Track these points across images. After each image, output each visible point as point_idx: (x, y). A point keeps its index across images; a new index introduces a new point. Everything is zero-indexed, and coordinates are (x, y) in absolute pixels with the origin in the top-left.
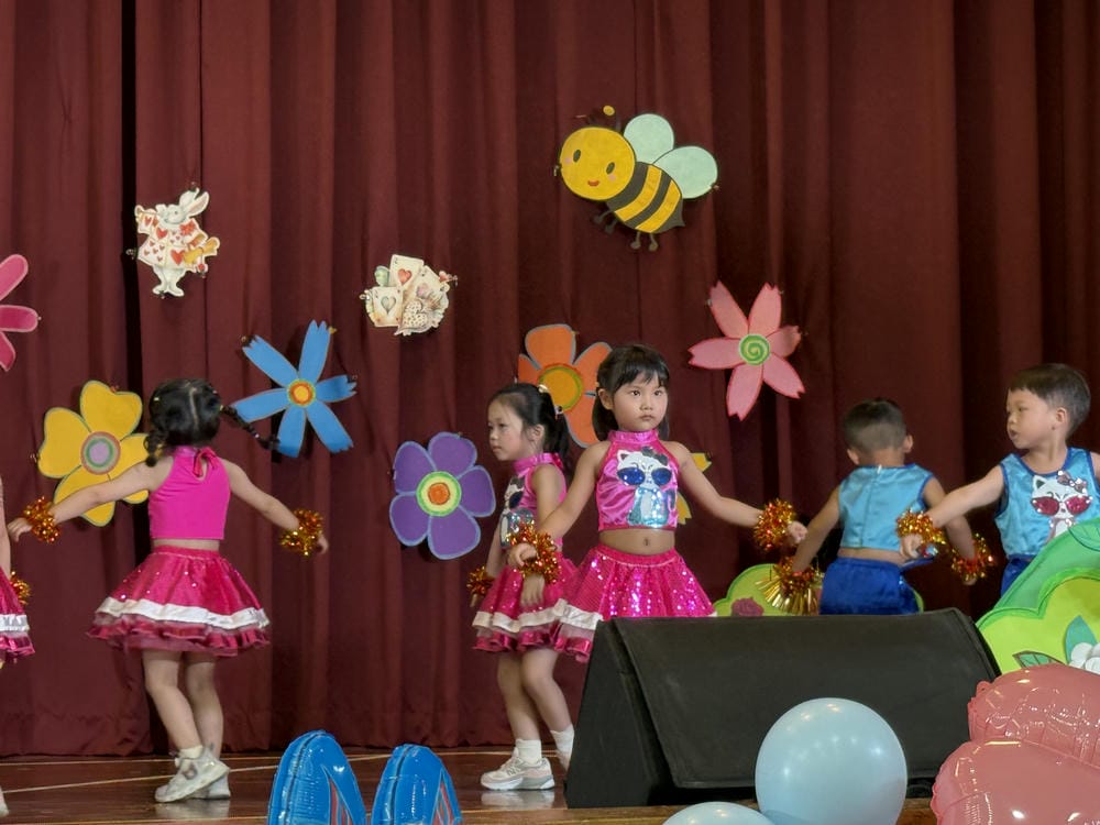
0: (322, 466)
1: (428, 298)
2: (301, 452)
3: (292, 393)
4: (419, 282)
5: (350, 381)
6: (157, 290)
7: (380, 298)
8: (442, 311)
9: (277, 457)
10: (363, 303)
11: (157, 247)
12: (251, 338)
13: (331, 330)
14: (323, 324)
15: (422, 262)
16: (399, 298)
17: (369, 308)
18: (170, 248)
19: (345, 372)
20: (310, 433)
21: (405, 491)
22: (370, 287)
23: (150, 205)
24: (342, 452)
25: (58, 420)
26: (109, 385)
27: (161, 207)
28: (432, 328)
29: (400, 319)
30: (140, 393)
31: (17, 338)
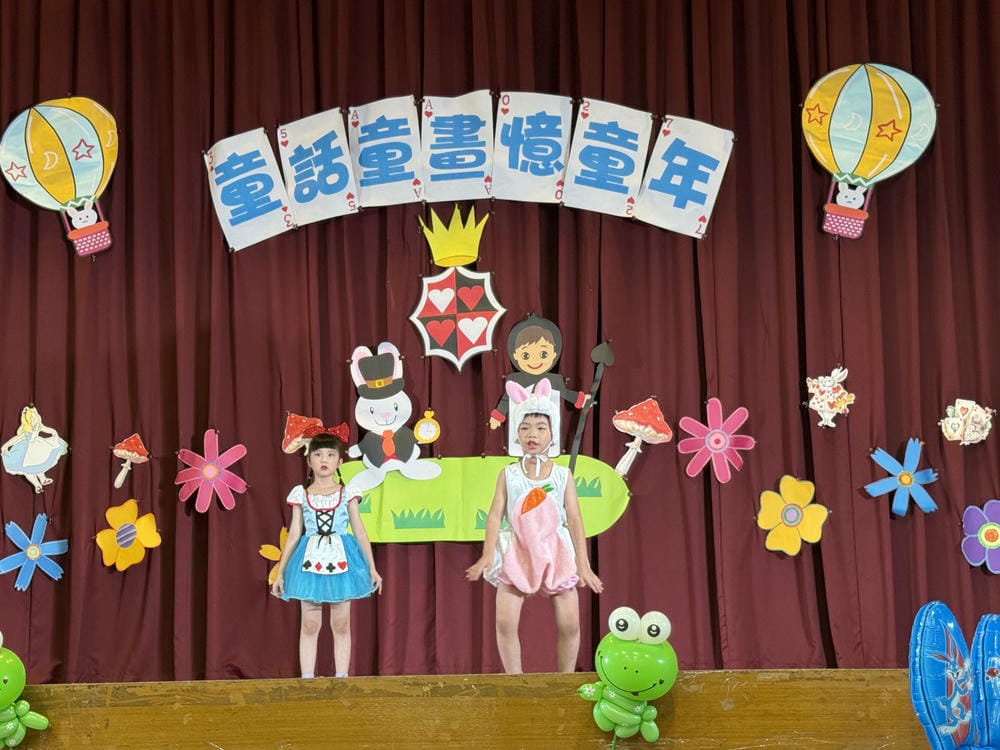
0: (920, 521)
1: (979, 423)
2: (907, 513)
3: (900, 479)
4: (973, 414)
5: (934, 472)
6: (820, 424)
7: (951, 423)
8: (988, 430)
9: (893, 516)
10: (940, 427)
11: (819, 400)
12: (875, 449)
13: (922, 443)
14: (917, 440)
15: (974, 403)
16: (962, 423)
17: (944, 430)
18: (828, 400)
19: (931, 467)
20: (912, 502)
21: (970, 534)
22: (944, 418)
23: (815, 377)
24: (931, 512)
25: (767, 497)
26: (795, 477)
27: (821, 378)
28: (982, 441)
29: (963, 436)
30: (813, 481)
31: (744, 453)
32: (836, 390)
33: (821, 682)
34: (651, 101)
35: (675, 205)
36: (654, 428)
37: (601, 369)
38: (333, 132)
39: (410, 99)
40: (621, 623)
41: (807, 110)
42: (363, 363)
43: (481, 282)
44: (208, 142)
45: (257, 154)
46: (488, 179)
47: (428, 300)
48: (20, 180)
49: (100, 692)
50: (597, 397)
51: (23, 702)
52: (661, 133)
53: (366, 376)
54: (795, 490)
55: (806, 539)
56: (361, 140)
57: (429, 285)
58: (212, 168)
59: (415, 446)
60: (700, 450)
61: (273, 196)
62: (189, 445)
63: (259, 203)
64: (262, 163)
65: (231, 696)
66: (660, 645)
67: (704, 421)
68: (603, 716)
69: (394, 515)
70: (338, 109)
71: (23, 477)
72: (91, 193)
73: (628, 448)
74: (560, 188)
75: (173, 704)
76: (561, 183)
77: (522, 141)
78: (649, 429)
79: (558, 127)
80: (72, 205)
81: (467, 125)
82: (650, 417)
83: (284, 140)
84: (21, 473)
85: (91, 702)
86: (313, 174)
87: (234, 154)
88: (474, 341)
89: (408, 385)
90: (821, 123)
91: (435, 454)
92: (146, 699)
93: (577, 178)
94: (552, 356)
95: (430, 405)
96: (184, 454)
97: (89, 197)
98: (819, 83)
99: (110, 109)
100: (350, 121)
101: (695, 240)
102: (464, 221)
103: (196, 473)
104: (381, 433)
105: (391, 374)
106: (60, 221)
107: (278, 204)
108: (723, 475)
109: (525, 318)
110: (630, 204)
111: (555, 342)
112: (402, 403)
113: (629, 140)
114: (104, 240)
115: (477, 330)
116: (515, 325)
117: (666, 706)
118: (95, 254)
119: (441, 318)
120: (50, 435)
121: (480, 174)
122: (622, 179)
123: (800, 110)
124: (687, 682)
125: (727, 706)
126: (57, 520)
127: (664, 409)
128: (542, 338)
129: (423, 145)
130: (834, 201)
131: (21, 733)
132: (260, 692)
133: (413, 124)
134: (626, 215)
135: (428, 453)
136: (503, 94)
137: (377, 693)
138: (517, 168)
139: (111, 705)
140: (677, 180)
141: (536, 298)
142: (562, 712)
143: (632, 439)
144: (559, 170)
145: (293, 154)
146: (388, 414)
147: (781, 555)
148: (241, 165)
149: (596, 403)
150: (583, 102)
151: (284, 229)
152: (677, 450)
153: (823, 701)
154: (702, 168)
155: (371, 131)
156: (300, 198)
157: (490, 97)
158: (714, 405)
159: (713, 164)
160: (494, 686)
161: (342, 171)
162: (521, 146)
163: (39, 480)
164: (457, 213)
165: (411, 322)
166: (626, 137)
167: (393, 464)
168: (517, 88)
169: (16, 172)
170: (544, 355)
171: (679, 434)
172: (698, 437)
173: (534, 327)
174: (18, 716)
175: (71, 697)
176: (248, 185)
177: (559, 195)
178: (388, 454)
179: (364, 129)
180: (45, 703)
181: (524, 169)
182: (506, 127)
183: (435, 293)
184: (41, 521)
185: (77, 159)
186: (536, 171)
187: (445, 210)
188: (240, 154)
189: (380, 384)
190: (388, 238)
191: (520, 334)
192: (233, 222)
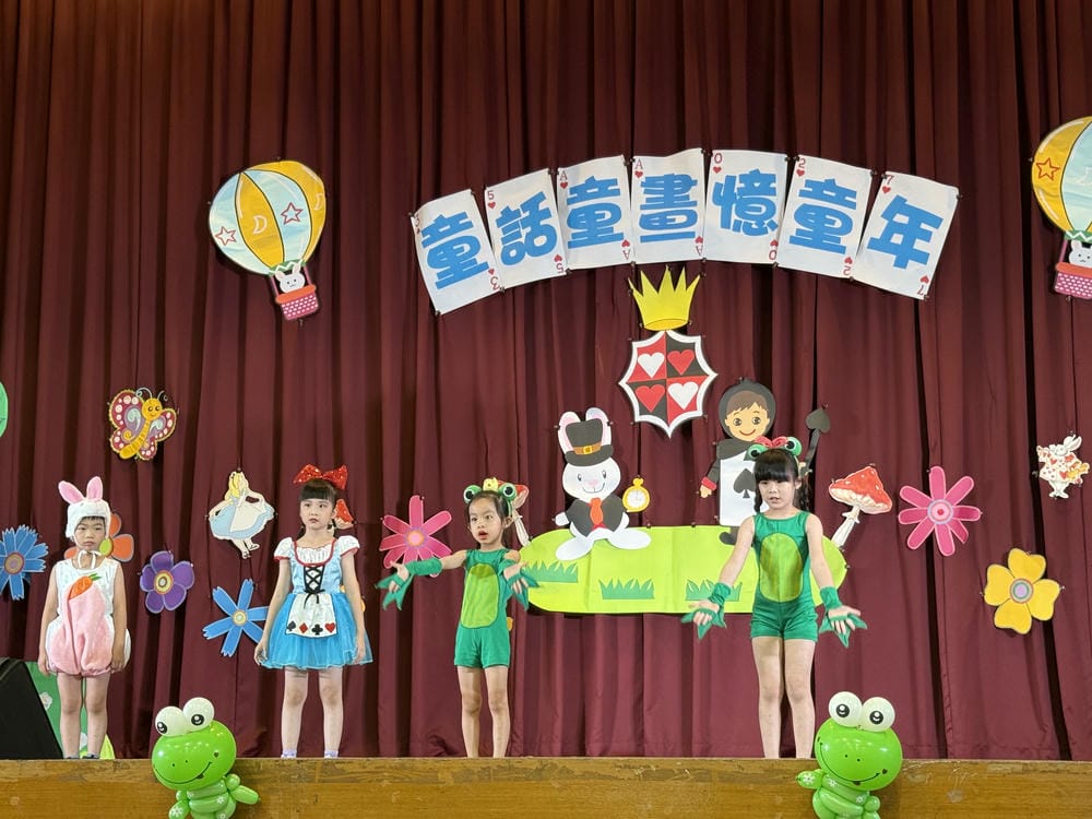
6: (1051, 495)
11: (1050, 469)
18: (1060, 470)
23: (1046, 445)
25: (995, 572)
26: (1026, 551)
27: (1052, 446)
30: (1044, 556)
31: (969, 525)
32: (1069, 459)
33: (1057, 777)
34: (871, 158)
35: (895, 265)
36: (873, 497)
37: (816, 435)
38: (541, 193)
39: (620, 160)
40: (842, 708)
41: (1037, 164)
42: (570, 429)
43: (692, 346)
44: (415, 206)
45: (464, 215)
46: (700, 240)
47: (638, 364)
48: (230, 245)
49: (309, 767)
50: (812, 465)
51: (234, 775)
52: (881, 191)
53: (574, 442)
54: (1025, 564)
55: (1036, 616)
56: (570, 202)
57: (638, 349)
58: (419, 231)
59: (624, 514)
60: (922, 521)
61: (480, 258)
62: (394, 510)
63: (465, 265)
64: (470, 225)
65: (439, 775)
66: (884, 732)
67: (926, 490)
68: (823, 805)
69: (601, 583)
70: (547, 170)
71: (230, 541)
72: (299, 256)
73: (845, 518)
74: (774, 248)
75: (381, 781)
76: (775, 243)
77: (735, 200)
78: (867, 498)
79: (773, 185)
80: (280, 269)
81: (678, 185)
82: (868, 486)
83: (491, 201)
84: (228, 538)
85: (300, 776)
86: (521, 236)
87: (441, 217)
88: (684, 407)
89: (616, 452)
90: (1052, 178)
91: (644, 523)
92: (353, 775)
93: (791, 237)
94: (765, 422)
95: (639, 473)
96: (389, 520)
97: (297, 261)
98: (1051, 136)
99: (318, 172)
100: (559, 183)
101: (916, 300)
102: (675, 284)
103: (401, 540)
104: (588, 501)
105: (600, 440)
106: (268, 285)
107: (484, 266)
108: (946, 547)
109: (737, 383)
110: (848, 264)
111: (768, 408)
112: (611, 471)
113: (847, 198)
114: (312, 305)
115: (687, 395)
116: (726, 390)
117: (889, 796)
118: (302, 318)
119: (650, 383)
120: (257, 500)
121: (691, 235)
122: (839, 239)
123: (1031, 164)
124: (911, 772)
125: (955, 798)
126: (264, 585)
127: (884, 478)
128: (755, 404)
129: (632, 206)
130: (1066, 259)
131: (232, 807)
132: (469, 771)
133: (623, 184)
134: (844, 277)
135: (637, 522)
136: (715, 152)
137: (586, 775)
138: (729, 228)
139: (319, 781)
140: (897, 239)
141: (749, 364)
142: (779, 800)
143: (850, 508)
144: (773, 230)
145: (500, 216)
146: (596, 482)
147: (1011, 632)
148: (448, 227)
149: (811, 471)
150: (798, 159)
151: (490, 291)
152: (897, 520)
153: (1059, 795)
154: (923, 226)
155: (580, 192)
156: (507, 260)
157: (702, 155)
158: (937, 474)
159: (936, 222)
160: (709, 771)
161: (550, 232)
162: (734, 206)
163: (245, 545)
164: (668, 275)
165: (620, 387)
166: (844, 196)
167: (600, 533)
168: (730, 147)
169: (225, 236)
170: (757, 421)
171: (899, 504)
172: (919, 508)
173: (747, 392)
174: (228, 790)
175: (280, 771)
176: (455, 247)
177: (773, 254)
178: (596, 522)
179: (573, 190)
180: (254, 777)
181: (736, 229)
182: (718, 186)
183: (645, 357)
184: (247, 587)
185: (285, 223)
186: (749, 231)
187: (655, 272)
188: (446, 217)
189: (588, 450)
190: (597, 301)
191: (733, 399)
192: (440, 285)
